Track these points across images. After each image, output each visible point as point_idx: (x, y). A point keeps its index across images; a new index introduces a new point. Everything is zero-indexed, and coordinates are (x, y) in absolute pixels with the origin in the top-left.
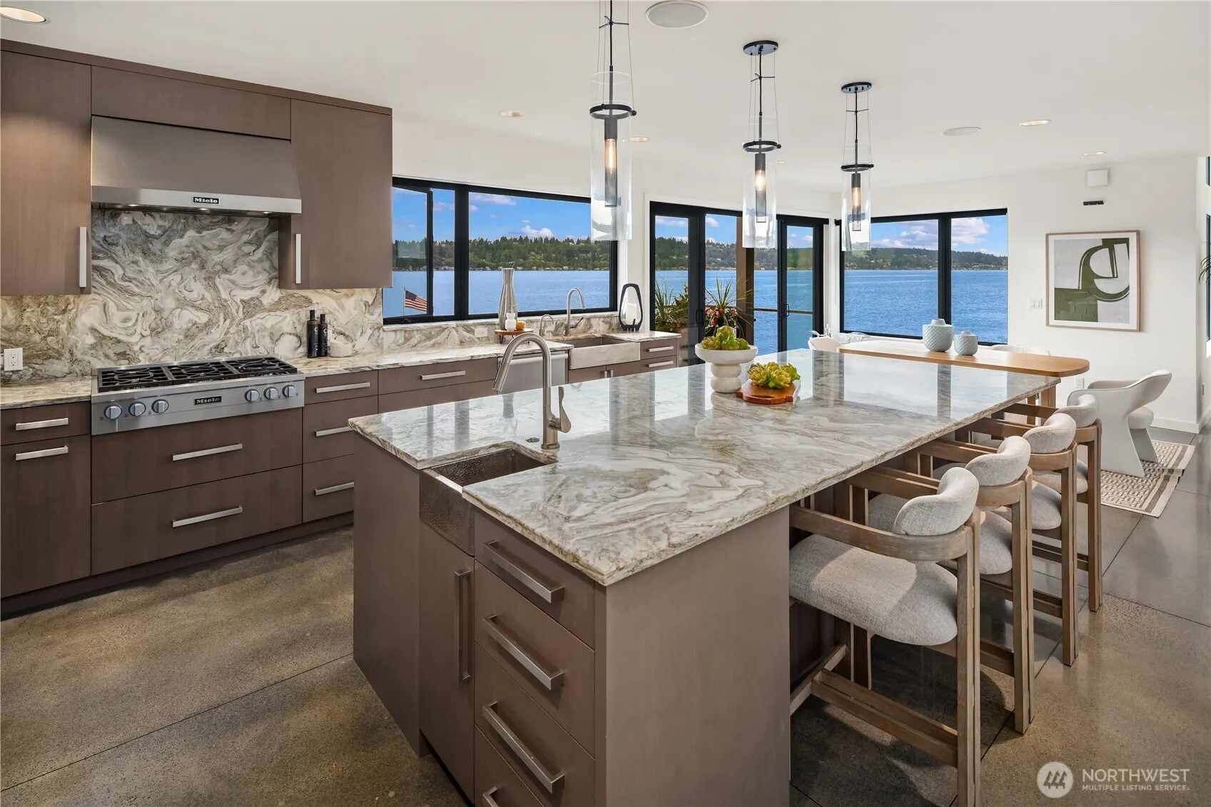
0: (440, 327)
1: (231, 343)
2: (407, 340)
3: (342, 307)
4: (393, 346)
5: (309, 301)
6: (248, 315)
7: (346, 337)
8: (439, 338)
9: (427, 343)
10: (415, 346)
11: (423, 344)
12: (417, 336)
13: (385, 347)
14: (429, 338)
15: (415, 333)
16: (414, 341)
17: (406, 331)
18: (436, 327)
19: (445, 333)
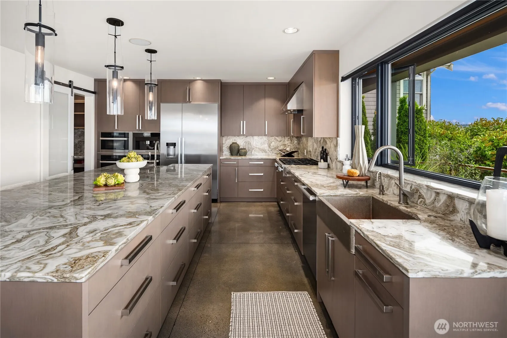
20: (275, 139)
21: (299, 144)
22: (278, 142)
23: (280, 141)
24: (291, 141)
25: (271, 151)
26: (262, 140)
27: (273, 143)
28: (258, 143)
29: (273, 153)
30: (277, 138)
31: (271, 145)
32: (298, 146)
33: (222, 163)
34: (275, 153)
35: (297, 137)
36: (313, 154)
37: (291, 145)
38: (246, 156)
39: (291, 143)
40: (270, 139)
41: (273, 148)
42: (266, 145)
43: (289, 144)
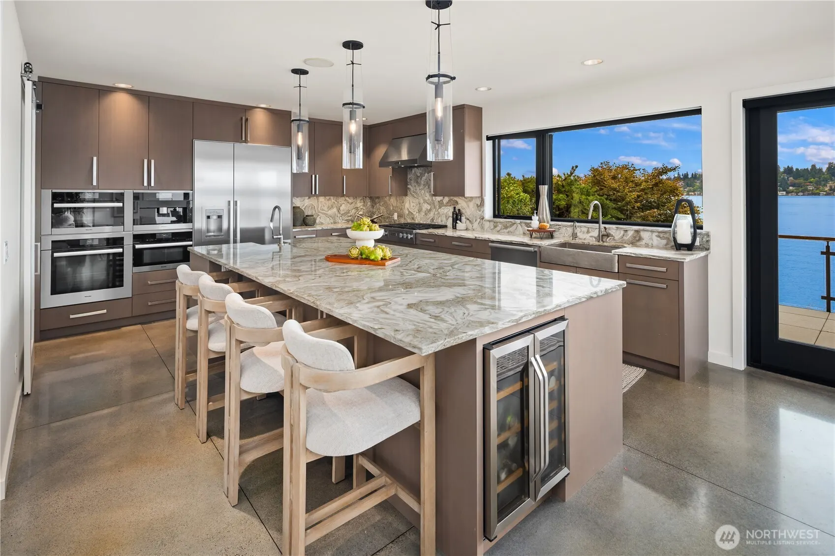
0: (511, 222)
1: (435, 218)
2: (495, 227)
3: (468, 206)
4: (489, 229)
5: (457, 202)
6: (440, 207)
7: (470, 221)
8: (511, 229)
9: (505, 230)
10: (499, 231)
11: (503, 231)
12: (500, 226)
13: (485, 229)
14: (506, 228)
15: (499, 223)
16: (498, 228)
17: (494, 222)
18: (509, 222)
19: (515, 225)
20: (346, 200)
21: (373, 207)
22: (349, 205)
23: (352, 203)
24: (364, 202)
25: (341, 218)
26: (330, 202)
27: (343, 205)
28: (324, 206)
29: (342, 219)
30: (347, 199)
31: (341, 208)
32: (371, 209)
33: (297, 237)
34: (346, 220)
35: (371, 198)
36: (416, 214)
37: (364, 208)
38: (315, 226)
39: (364, 205)
40: (340, 200)
41: (343, 212)
42: (335, 210)
43: (362, 207)
